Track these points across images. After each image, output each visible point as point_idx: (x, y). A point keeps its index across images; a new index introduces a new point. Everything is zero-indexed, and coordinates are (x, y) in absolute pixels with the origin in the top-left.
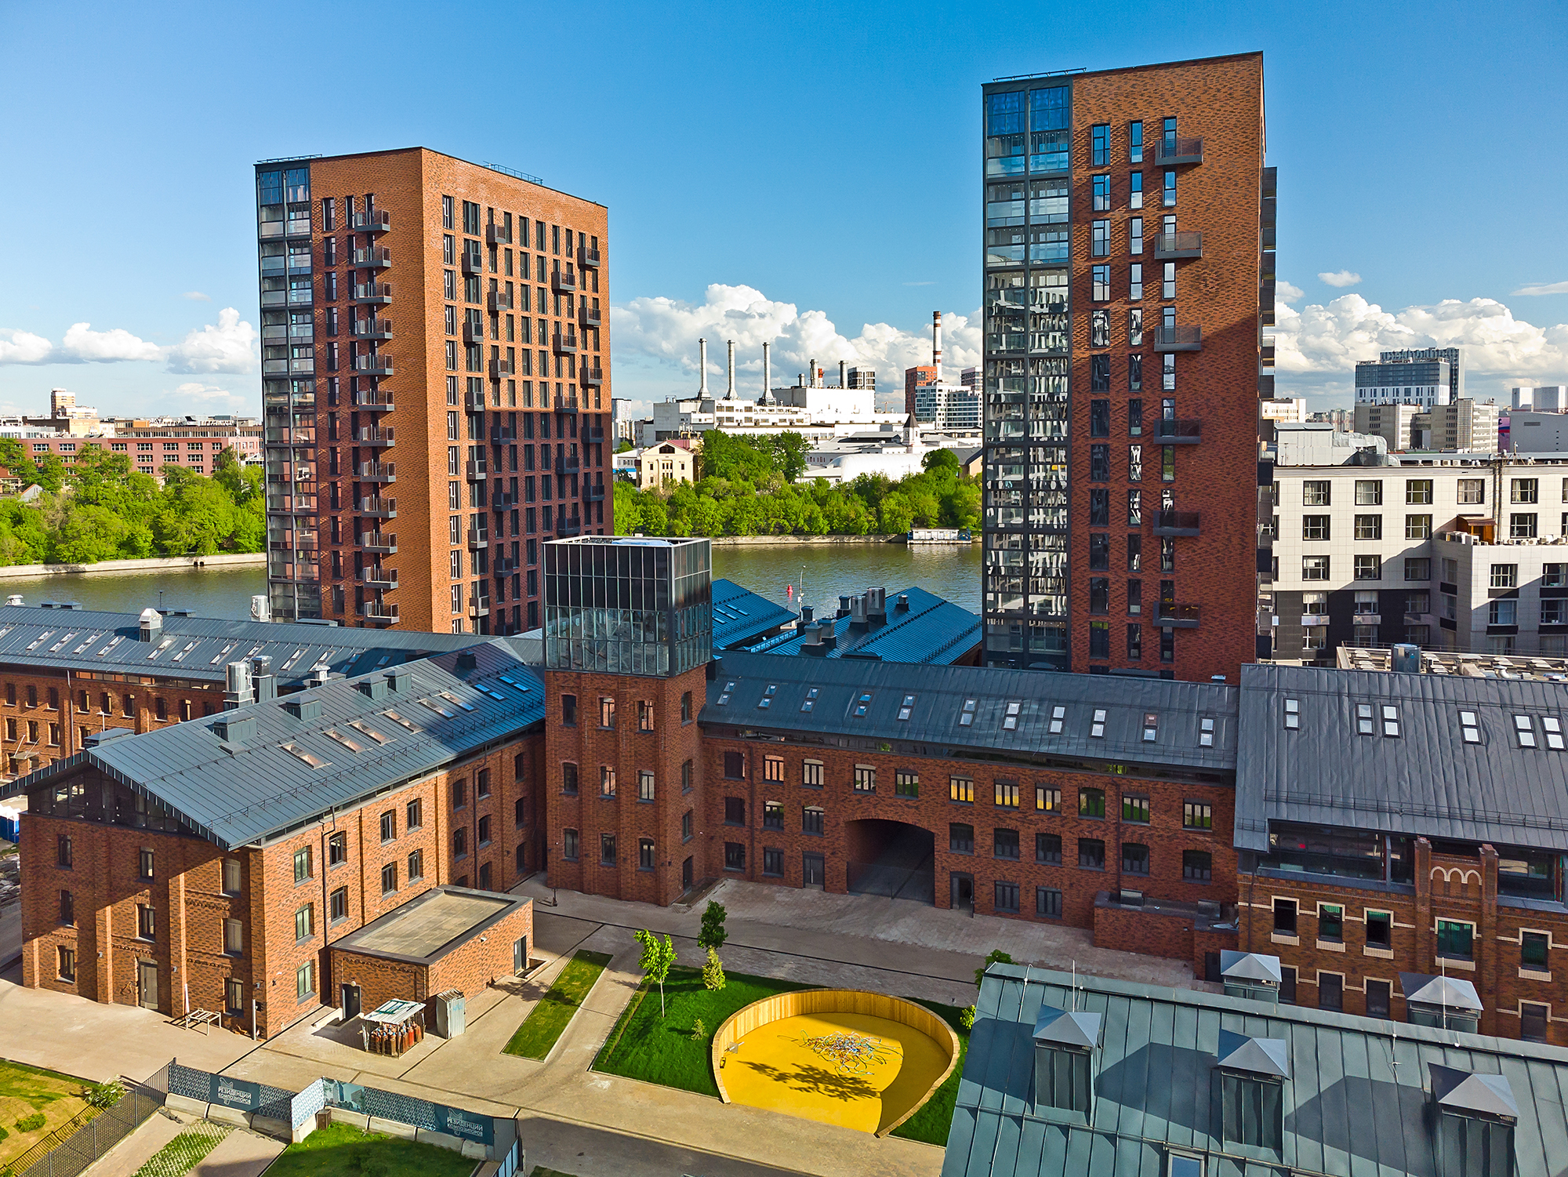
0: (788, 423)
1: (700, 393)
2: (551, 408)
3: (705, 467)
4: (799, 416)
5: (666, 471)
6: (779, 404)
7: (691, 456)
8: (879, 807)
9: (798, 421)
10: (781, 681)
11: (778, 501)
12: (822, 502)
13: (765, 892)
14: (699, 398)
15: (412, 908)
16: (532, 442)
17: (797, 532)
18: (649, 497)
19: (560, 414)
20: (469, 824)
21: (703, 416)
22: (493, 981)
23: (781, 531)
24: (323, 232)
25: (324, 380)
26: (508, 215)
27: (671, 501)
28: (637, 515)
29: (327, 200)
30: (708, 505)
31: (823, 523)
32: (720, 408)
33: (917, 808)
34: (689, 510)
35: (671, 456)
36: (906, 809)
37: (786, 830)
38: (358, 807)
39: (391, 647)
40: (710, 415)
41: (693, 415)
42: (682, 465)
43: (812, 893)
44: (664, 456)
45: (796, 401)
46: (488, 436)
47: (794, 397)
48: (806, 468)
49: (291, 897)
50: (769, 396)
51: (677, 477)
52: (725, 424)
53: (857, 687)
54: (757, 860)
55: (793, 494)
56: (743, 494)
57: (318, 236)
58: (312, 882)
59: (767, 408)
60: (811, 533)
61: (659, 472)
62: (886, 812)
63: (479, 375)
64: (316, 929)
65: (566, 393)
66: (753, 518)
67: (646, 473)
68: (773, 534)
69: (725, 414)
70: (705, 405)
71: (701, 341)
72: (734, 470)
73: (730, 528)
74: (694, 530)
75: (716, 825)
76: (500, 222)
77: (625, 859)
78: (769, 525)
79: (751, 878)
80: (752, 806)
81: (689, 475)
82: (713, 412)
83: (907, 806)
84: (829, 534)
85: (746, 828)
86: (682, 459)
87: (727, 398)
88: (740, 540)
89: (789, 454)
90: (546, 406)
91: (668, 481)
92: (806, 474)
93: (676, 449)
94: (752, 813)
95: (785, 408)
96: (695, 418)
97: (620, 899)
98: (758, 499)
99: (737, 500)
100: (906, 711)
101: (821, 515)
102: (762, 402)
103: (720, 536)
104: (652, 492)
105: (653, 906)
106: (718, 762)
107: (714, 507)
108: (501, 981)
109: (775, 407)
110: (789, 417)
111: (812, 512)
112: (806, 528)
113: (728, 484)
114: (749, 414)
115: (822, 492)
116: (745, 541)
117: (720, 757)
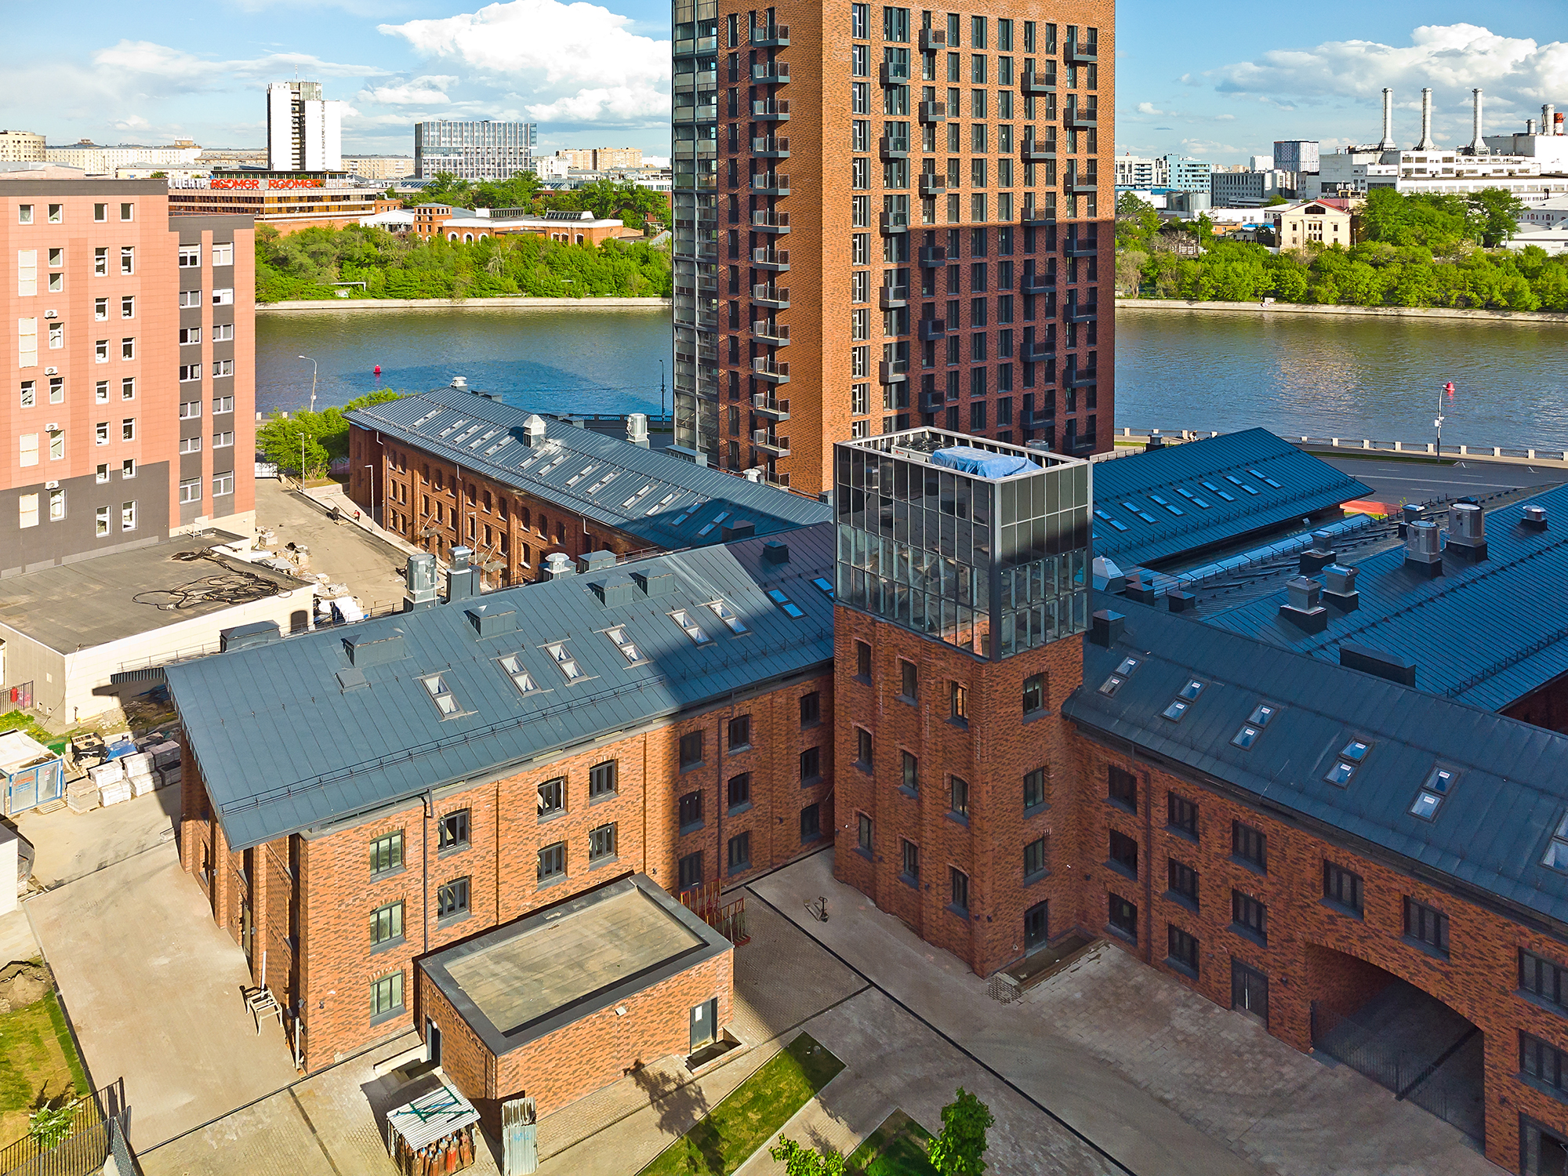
0: (1506, 174)
1: (1382, 144)
2: (1017, 219)
3: (1363, 228)
4: (1523, 166)
5: (1313, 232)
6: (1494, 153)
7: (1348, 217)
8: (1369, 942)
9: (1521, 171)
10: (1214, 678)
11: (1462, 271)
12: (1532, 274)
13: (1161, 996)
14: (1380, 148)
15: (572, 911)
16: (985, 260)
17: (1491, 306)
18: (1285, 261)
19: (1028, 228)
20: (709, 786)
21: (1384, 168)
22: (639, 1065)
23: (1468, 304)
24: (728, 49)
25: (725, 196)
26: (955, 18)
27: (1314, 266)
28: (1268, 280)
29: (733, 17)
30: (1361, 272)
31: (1529, 297)
32: (1407, 159)
33: (1447, 975)
34: (1336, 277)
35: (1320, 217)
36: (1423, 968)
37: (1203, 913)
38: (492, 779)
39: (737, 501)
40: (1395, 167)
41: (1369, 167)
42: (1336, 227)
43: (1246, 1025)
44: (1311, 216)
45: (1518, 151)
46: (915, 258)
47: (1519, 144)
48: (1519, 231)
49: (364, 894)
50: (1480, 144)
51: (1328, 241)
52: (1414, 175)
53: (1345, 723)
54: (1155, 936)
55: (1487, 263)
56: (1413, 261)
57: (724, 53)
58: (405, 874)
59: (1476, 159)
60: (1510, 308)
61: (1303, 233)
62: (1383, 957)
63: (904, 192)
64: (410, 931)
65: (1040, 203)
66: (1425, 288)
67: (1286, 233)
68: (1455, 307)
69: (1414, 165)
70: (1388, 157)
71: (1385, 91)
72: (1406, 233)
73: (1392, 296)
74: (1342, 297)
75: (1095, 863)
76: (940, 23)
77: (928, 887)
78: (1449, 298)
79: (1146, 958)
80: (1148, 855)
81: (1344, 239)
82: (1397, 163)
83: (1426, 963)
84: (1539, 310)
85: (1139, 884)
86: (1335, 220)
87: (1420, 149)
88: (1406, 311)
89: (1492, 215)
90: (1008, 218)
91: (1314, 244)
92: (1516, 236)
93: (1328, 210)
94: (1149, 865)
95: (1502, 158)
96: (1372, 170)
97: (922, 937)
98: (1434, 268)
99: (1404, 269)
100: (1430, 800)
101: (1528, 288)
102: (1469, 151)
103: (1377, 306)
104: (1291, 256)
105: (963, 968)
106: (1097, 774)
107: (1368, 275)
108: (652, 1069)
109: (1488, 157)
110: (1506, 167)
111: (1515, 285)
112: (1504, 303)
113: (1394, 249)
114: (1448, 165)
115: (1533, 263)
116: (1413, 313)
117: (1099, 770)
